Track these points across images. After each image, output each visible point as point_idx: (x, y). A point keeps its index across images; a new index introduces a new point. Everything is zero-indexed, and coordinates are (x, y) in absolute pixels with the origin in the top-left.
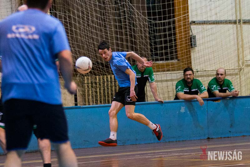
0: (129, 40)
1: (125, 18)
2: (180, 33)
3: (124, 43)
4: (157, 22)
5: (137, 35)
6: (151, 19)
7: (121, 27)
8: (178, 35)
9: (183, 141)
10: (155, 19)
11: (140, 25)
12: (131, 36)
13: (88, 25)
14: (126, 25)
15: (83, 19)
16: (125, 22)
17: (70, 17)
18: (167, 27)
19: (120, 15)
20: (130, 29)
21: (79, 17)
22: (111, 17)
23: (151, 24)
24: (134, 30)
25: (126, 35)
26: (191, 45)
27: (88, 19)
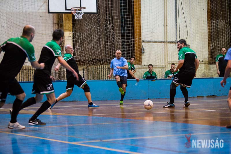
0: (111, 49)
1: (110, 38)
2: (137, 46)
3: (109, 50)
4: (126, 40)
5: (115, 46)
6: (122, 39)
7: (107, 42)
8: (135, 47)
9: (136, 99)
10: (124, 39)
11: (117, 41)
12: (112, 46)
13: (91, 40)
14: (110, 41)
15: (89, 37)
16: (110, 39)
17: (82, 36)
18: (130, 43)
19: (107, 36)
20: (112, 43)
21: (87, 36)
22: (103, 37)
23: (122, 41)
24: (114, 43)
25: (110, 46)
26: (142, 53)
27: (92, 37)
